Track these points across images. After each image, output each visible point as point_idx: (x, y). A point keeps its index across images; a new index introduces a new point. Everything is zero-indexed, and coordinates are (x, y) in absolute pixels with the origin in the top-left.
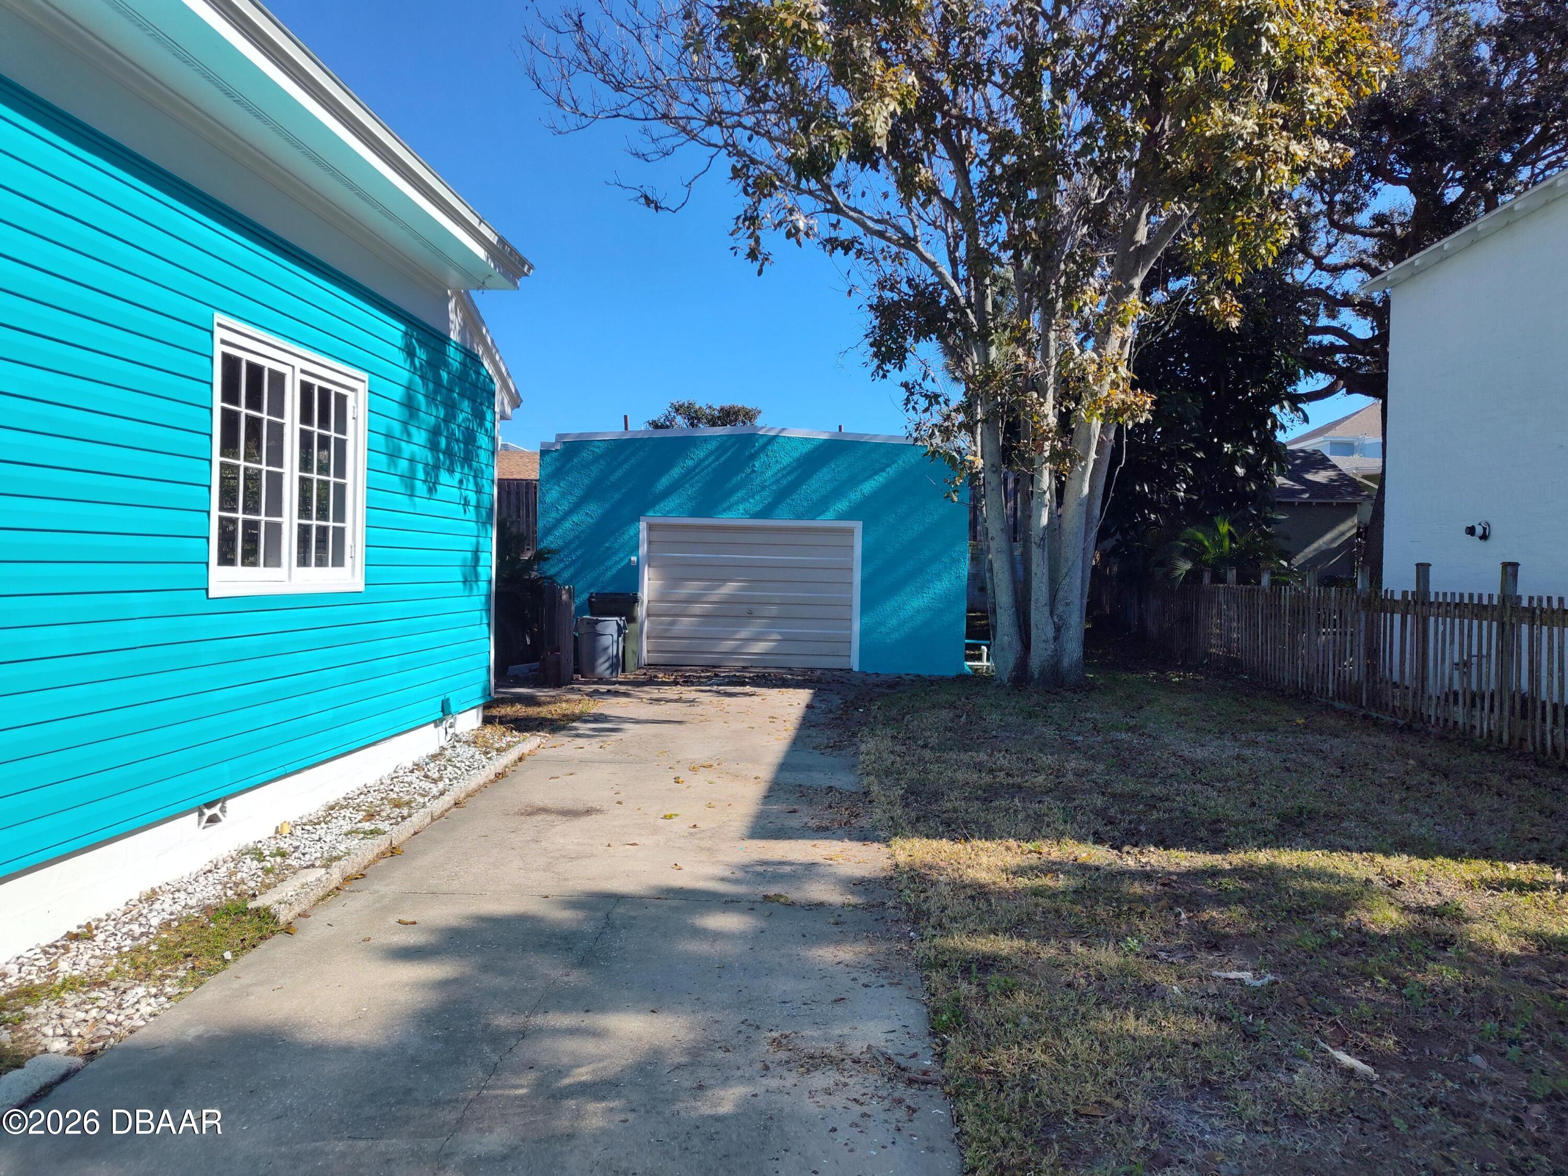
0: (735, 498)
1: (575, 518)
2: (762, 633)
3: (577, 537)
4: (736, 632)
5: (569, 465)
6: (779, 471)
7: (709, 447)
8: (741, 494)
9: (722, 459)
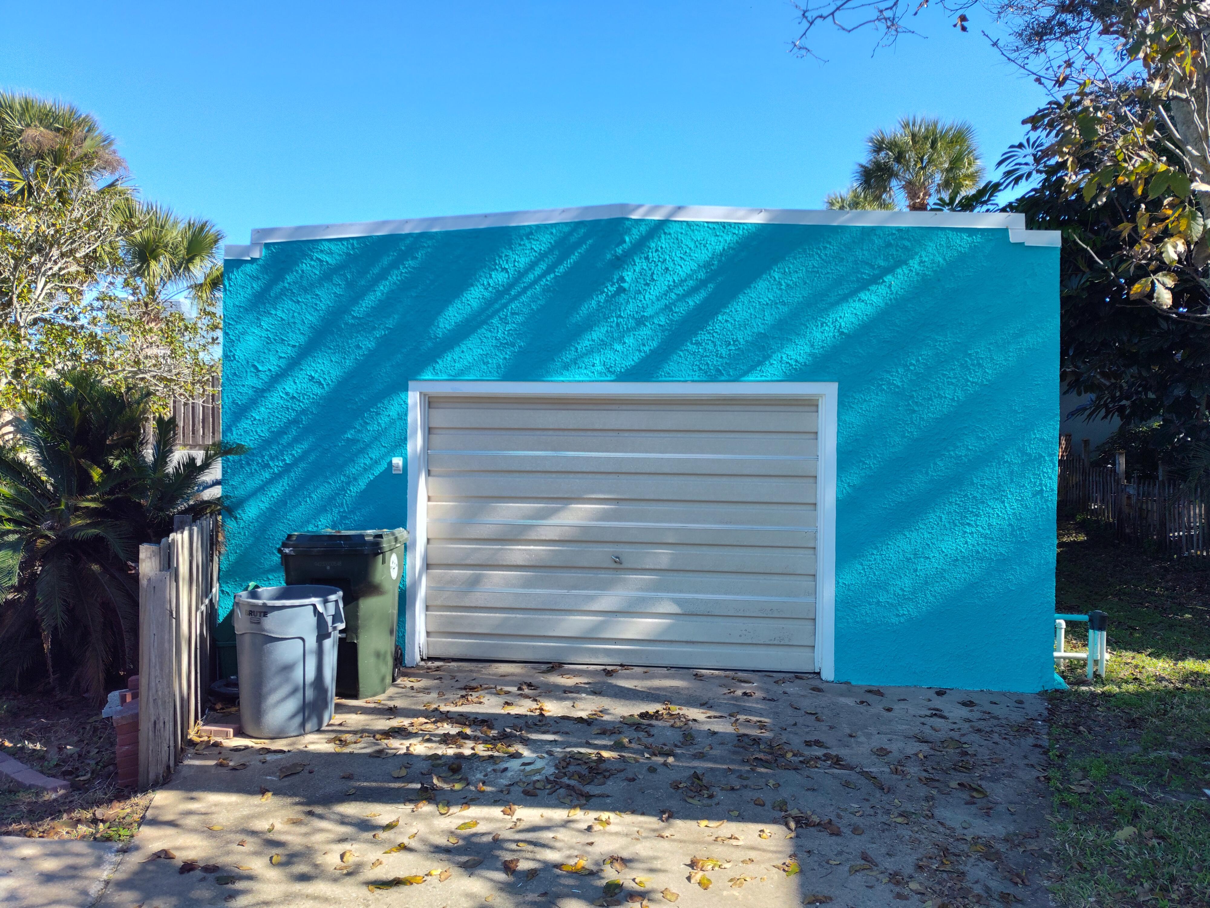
0: (585, 343)
1: (289, 386)
2: (643, 600)
3: (295, 422)
4: (592, 598)
5: (277, 289)
6: (670, 289)
7: (536, 246)
8: (598, 333)
9: (561, 269)
